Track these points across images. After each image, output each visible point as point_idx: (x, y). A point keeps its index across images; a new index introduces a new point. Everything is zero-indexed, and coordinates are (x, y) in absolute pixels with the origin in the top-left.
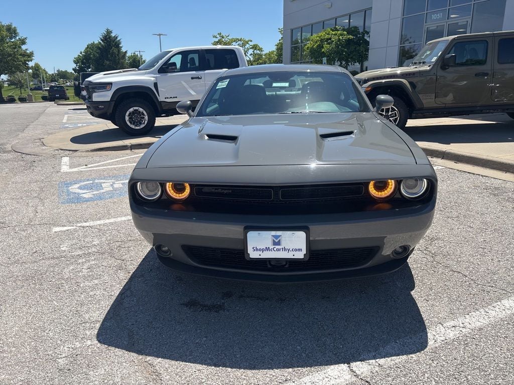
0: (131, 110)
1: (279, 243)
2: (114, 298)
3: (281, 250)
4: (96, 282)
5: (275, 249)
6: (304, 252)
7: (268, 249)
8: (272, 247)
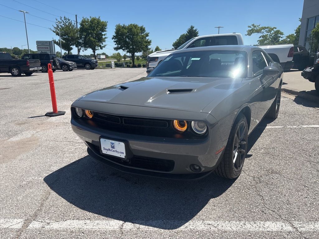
1: (113, 147)
3: (115, 151)
6: (125, 154)
7: (109, 150)
8: (111, 149)
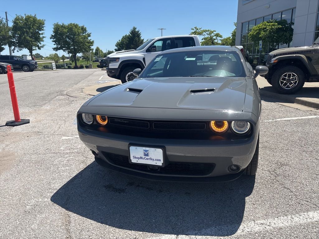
0: (129, 73)
1: (147, 155)
2: (71, 178)
3: (149, 159)
4: (67, 168)
5: (146, 158)
6: (162, 162)
7: (141, 158)
8: (144, 157)
